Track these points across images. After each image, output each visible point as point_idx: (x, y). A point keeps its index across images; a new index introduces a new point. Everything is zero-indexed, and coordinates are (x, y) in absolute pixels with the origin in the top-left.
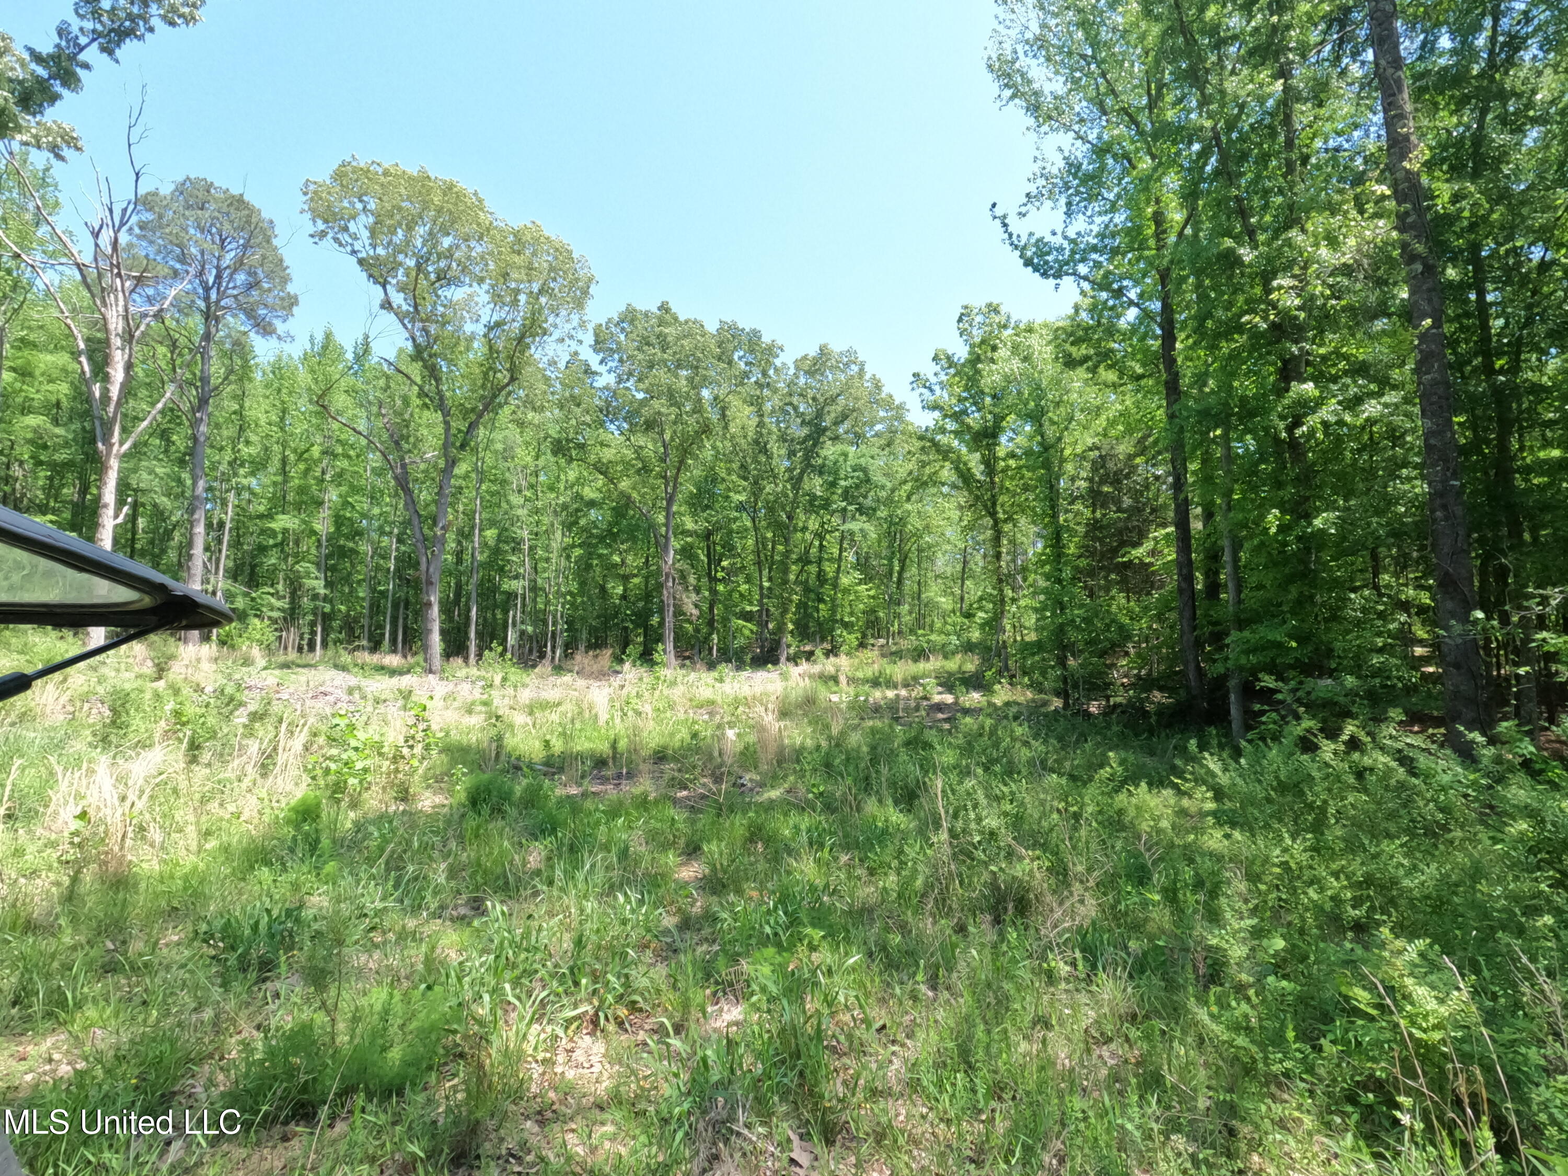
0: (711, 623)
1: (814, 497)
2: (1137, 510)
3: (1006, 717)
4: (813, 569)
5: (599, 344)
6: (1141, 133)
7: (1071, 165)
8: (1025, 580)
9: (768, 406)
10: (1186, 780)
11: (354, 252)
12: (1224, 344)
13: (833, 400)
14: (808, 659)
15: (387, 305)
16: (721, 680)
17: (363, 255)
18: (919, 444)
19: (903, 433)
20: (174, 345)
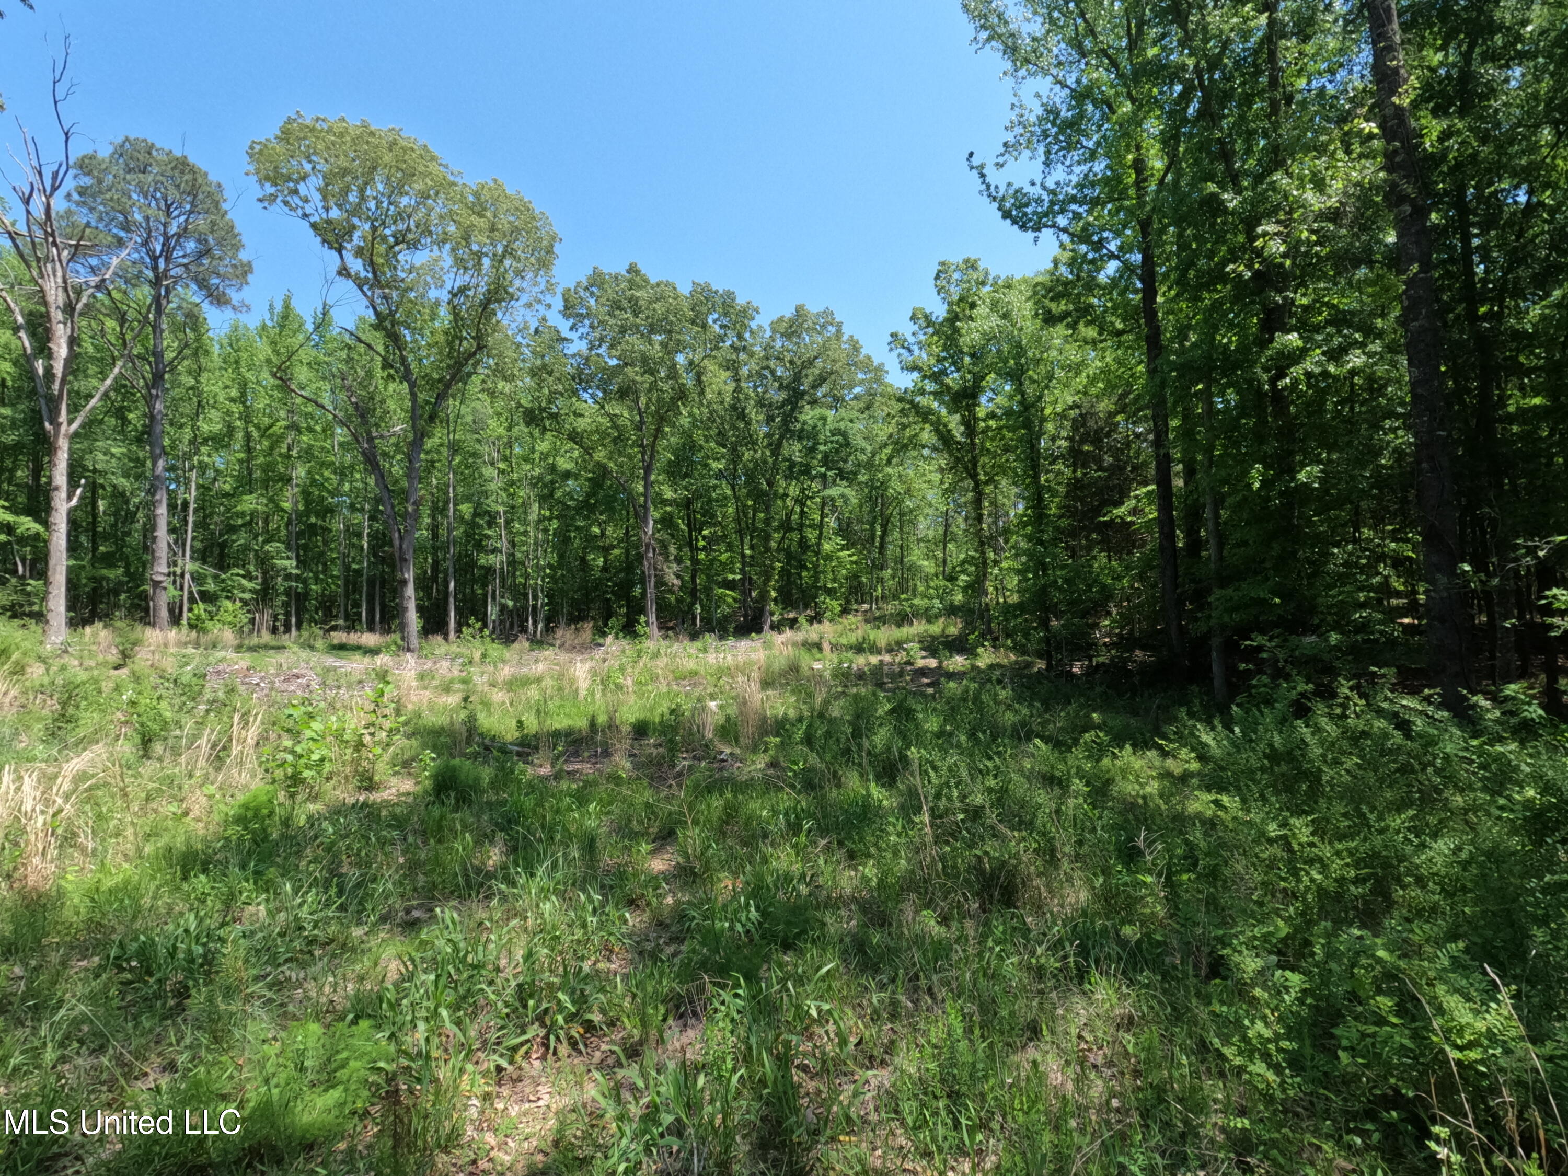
0: (693, 593)
1: (792, 464)
2: (1118, 468)
3: (990, 680)
4: (795, 536)
5: (569, 309)
6: (1120, 76)
7: (1049, 112)
8: (1006, 542)
9: (745, 371)
10: (1171, 741)
11: (305, 216)
12: (1206, 295)
13: (811, 362)
14: (791, 627)
15: (344, 272)
16: (705, 650)
17: (315, 218)
18: (898, 406)
19: (882, 395)
20: (122, 319)
